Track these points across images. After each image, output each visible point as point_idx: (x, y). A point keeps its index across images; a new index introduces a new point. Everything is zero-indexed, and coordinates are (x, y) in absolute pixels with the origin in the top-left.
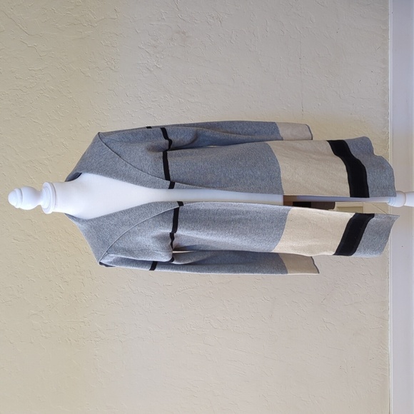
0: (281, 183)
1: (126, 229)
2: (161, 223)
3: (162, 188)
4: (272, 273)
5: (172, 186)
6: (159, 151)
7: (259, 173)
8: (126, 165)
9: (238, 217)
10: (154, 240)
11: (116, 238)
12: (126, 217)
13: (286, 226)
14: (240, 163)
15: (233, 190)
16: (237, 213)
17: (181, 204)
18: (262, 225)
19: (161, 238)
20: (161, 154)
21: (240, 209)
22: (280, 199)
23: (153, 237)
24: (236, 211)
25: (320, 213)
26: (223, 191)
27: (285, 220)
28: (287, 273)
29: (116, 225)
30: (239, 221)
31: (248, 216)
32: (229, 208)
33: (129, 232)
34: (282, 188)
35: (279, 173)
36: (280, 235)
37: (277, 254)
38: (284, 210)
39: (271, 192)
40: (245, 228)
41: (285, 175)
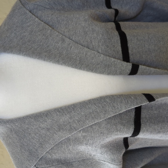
1: (64, 135)
2: (119, 126)
3: (121, 74)
5: (134, 71)
6: (109, 21)
8: (63, 41)
10: (104, 150)
11: (48, 147)
12: (65, 118)
17: (150, 97)
19: (112, 147)
20: (113, 25)
23: (103, 146)
29: (48, 129)
33: (68, 139)
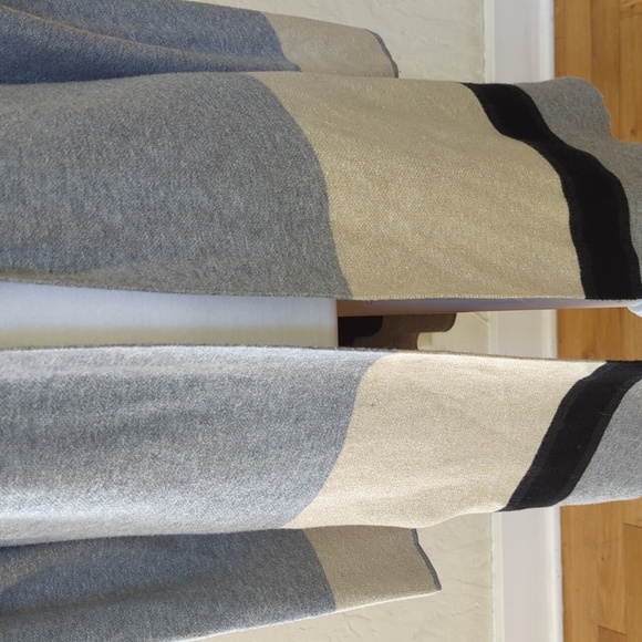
0: (331, 247)
4: (277, 618)
7: (238, 201)
9: (150, 407)
13: (351, 432)
14: (153, 152)
15: (122, 284)
16: (143, 390)
18: (255, 437)
21: (158, 371)
22: (324, 317)
24: (140, 380)
25: (482, 369)
26: (65, 289)
27: (349, 406)
28: (331, 605)
30: (155, 428)
31: (196, 402)
32: (104, 372)
34: (337, 267)
35: (323, 201)
36: (325, 468)
37: (298, 536)
38: (351, 363)
39: (297, 286)
40: (181, 457)
41: (346, 210)
